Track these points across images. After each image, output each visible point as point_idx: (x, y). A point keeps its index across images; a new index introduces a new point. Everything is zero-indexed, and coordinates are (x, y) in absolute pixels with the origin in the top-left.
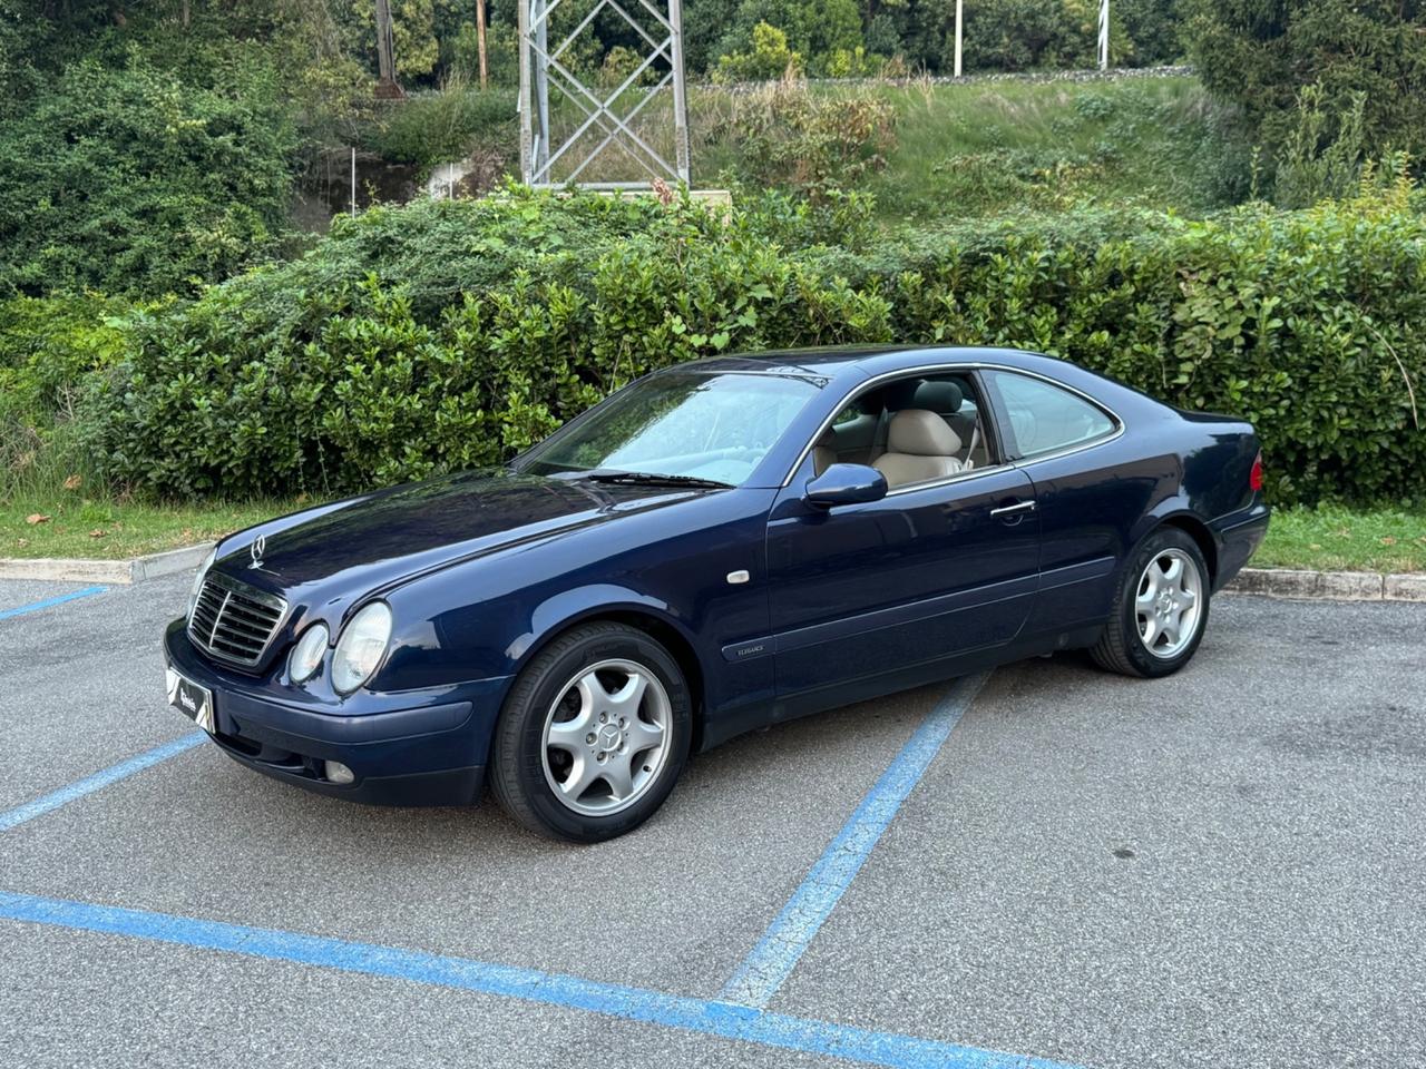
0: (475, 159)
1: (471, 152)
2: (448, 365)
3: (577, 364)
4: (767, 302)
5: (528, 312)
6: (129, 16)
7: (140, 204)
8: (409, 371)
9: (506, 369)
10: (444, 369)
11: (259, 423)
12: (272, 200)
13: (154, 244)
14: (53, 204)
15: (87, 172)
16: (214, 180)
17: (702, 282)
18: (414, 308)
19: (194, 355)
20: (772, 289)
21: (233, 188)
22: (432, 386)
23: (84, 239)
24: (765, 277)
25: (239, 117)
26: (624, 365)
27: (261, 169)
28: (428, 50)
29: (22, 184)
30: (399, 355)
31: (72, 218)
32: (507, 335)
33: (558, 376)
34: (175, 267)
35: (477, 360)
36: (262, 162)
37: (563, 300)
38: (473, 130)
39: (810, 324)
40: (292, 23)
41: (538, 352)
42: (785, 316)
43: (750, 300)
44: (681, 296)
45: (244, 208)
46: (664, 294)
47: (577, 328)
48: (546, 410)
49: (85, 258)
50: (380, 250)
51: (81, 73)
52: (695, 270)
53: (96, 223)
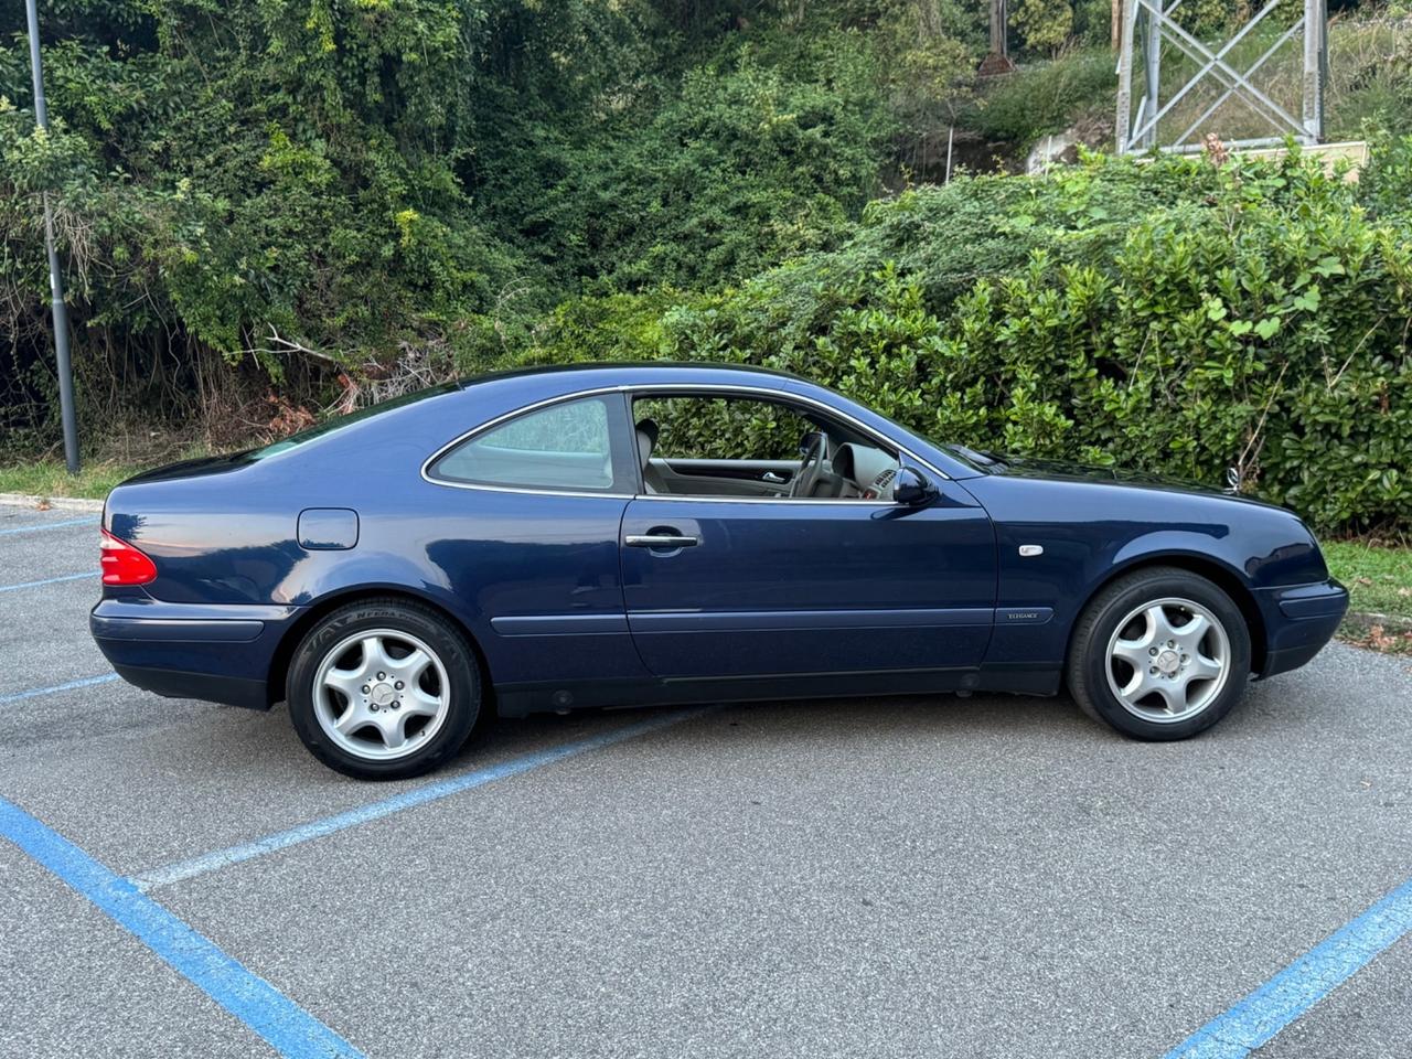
0: (1079, 129)
1: (1076, 122)
2: (952, 359)
3: (1096, 355)
4: (1339, 279)
5: (1041, 298)
6: (752, 19)
7: (734, 201)
8: (912, 365)
9: (1014, 363)
10: (948, 363)
11: (771, 417)
12: (855, 189)
13: (744, 239)
14: (663, 206)
15: (693, 173)
16: (802, 173)
17: (1254, 258)
18: (927, 297)
19: (719, 350)
20: (1345, 263)
21: (819, 179)
22: (935, 381)
23: (686, 237)
24: (1337, 248)
25: (831, 108)
26: (1150, 357)
27: (847, 159)
28: (1061, 19)
29: (640, 188)
30: (904, 348)
31: (678, 218)
32: (1015, 325)
33: (1074, 370)
34: (759, 261)
35: (984, 352)
36: (848, 152)
37: (1084, 284)
38: (1080, 98)
39: (1399, 306)
40: (898, 6)
41: (1050, 344)
42: (1363, 296)
43: (1315, 278)
44: (1225, 274)
45: (827, 199)
46: (1206, 272)
47: (1098, 314)
48: (1054, 408)
49: (685, 254)
50: (905, 236)
51: (697, 78)
52: (1247, 241)
53: (695, 221)
